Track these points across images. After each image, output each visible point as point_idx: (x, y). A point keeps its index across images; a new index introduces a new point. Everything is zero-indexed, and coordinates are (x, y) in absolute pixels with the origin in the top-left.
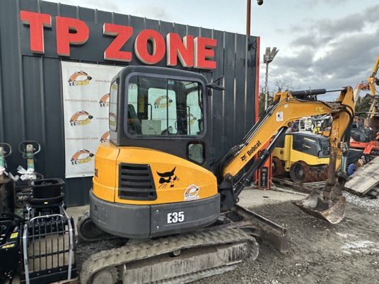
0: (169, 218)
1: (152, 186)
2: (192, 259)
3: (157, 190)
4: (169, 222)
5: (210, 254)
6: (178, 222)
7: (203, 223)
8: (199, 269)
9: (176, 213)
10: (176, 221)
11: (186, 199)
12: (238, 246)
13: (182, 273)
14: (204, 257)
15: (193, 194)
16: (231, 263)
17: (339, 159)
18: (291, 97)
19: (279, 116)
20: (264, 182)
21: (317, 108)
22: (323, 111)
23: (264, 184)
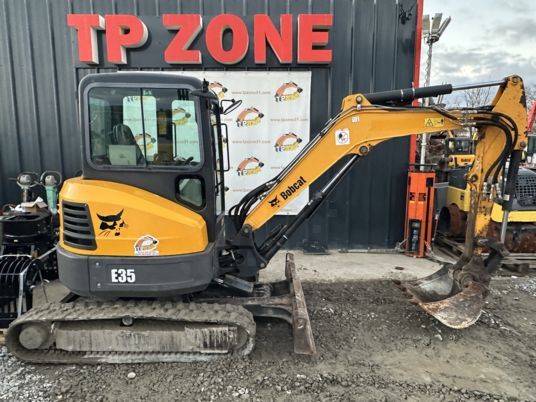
0: (114, 276)
1: (91, 232)
2: (146, 333)
3: (97, 238)
4: (114, 280)
5: (174, 332)
6: (127, 282)
7: (165, 289)
8: (158, 349)
9: (124, 271)
10: (124, 280)
11: (136, 253)
12: (220, 329)
13: (133, 349)
14: (165, 334)
15: (147, 247)
16: (208, 352)
17: (486, 215)
18: (367, 103)
19: (341, 136)
20: (414, 245)
21: (426, 120)
22: (440, 125)
23: (413, 248)
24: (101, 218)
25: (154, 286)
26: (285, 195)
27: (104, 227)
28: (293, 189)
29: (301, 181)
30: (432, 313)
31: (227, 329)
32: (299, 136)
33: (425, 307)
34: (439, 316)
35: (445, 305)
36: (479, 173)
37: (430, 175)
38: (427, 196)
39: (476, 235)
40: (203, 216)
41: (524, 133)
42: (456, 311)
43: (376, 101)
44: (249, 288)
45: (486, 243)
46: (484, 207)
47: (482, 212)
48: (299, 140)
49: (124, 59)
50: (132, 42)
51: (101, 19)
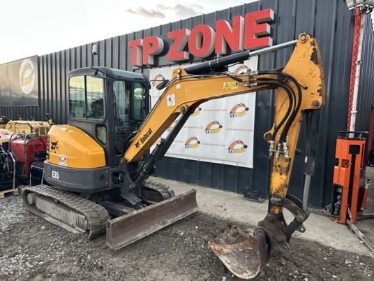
0: (53, 174)
2: (60, 209)
3: (50, 153)
4: (53, 177)
5: (67, 212)
8: (62, 219)
9: (56, 172)
10: (56, 178)
11: (59, 163)
14: (64, 212)
17: (281, 174)
18: (185, 74)
19: (170, 99)
20: (336, 210)
21: (225, 84)
22: (235, 87)
23: (335, 213)
24: (52, 143)
26: (142, 141)
27: (52, 148)
28: (146, 136)
29: (150, 131)
30: (218, 255)
31: (84, 217)
32: (247, 106)
33: (212, 247)
34: (224, 259)
35: (227, 250)
36: (272, 132)
37: (355, 143)
38: (350, 164)
39: (272, 193)
40: (105, 150)
41: (318, 91)
42: (237, 260)
43: (190, 72)
44: (134, 201)
45: (279, 202)
46: (279, 166)
47: (277, 171)
48: (247, 109)
49: (151, 61)
50: (153, 51)
51: (142, 41)
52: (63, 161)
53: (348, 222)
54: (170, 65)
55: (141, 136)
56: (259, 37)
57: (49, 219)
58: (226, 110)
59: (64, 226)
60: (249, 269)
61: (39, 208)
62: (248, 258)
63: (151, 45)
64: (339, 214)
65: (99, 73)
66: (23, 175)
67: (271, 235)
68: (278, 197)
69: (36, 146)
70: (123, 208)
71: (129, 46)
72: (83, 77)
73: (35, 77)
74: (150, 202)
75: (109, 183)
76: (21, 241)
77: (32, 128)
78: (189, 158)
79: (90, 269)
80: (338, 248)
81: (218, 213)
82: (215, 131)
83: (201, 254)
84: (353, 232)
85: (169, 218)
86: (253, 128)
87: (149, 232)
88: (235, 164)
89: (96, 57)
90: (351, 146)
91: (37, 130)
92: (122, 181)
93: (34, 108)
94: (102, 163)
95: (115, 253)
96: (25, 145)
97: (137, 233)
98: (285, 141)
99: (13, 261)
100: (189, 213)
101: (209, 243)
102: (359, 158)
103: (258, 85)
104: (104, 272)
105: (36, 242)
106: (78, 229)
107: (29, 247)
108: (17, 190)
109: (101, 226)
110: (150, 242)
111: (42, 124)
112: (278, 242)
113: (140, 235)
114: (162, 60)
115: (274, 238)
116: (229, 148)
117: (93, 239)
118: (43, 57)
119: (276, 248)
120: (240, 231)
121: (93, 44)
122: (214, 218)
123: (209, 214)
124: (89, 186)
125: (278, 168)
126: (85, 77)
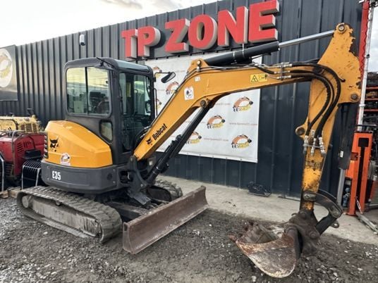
0: (53, 174)
1: (47, 148)
2: (62, 212)
3: (49, 152)
4: (53, 177)
5: (73, 215)
6: (58, 179)
8: (66, 223)
9: (57, 172)
11: (61, 163)
12: (91, 219)
13: (57, 220)
14: (69, 215)
17: (314, 170)
18: (205, 65)
19: (188, 92)
20: (345, 202)
21: (252, 76)
22: (264, 80)
23: (344, 205)
24: (51, 141)
25: (68, 184)
26: (155, 137)
27: (52, 146)
28: (159, 132)
29: (164, 127)
30: (247, 254)
31: (94, 220)
33: (241, 246)
34: (254, 258)
35: (258, 249)
36: (305, 126)
37: (364, 136)
38: (359, 156)
39: (305, 189)
40: (111, 147)
41: (357, 84)
42: (269, 258)
43: (212, 63)
44: (144, 201)
45: (312, 198)
46: (313, 161)
47: (310, 166)
48: (251, 103)
49: (147, 53)
50: (150, 42)
51: (136, 31)
52: (65, 160)
53: (357, 213)
54: (168, 58)
55: (154, 131)
56: (264, 29)
57: (50, 223)
58: (229, 104)
59: (69, 230)
60: (283, 267)
61: (37, 212)
62: (281, 257)
63: (147, 35)
64: (347, 206)
65: (105, 64)
66: (11, 176)
67: (303, 231)
68: (311, 193)
69: (25, 144)
70: (133, 209)
71: (122, 36)
72: (84, 69)
73: (12, 69)
74: (160, 201)
75: (116, 183)
76: (25, 250)
77: (17, 125)
78: (190, 154)
79: (111, 277)
80: (355, 240)
81: (228, 210)
82: (217, 126)
83: (223, 253)
84: (364, 223)
85: (182, 217)
86: (258, 123)
87: (165, 233)
88: (238, 159)
89: (83, 48)
90: (360, 139)
91: (23, 127)
92: (132, 180)
93: (13, 103)
94: (108, 161)
95: (133, 257)
96: (13, 143)
97: (153, 235)
98: (321, 136)
99: (21, 273)
100: (200, 211)
101: (237, 242)
102: (368, 150)
103: (292, 77)
104: (127, 279)
105: (42, 249)
106: (87, 232)
107: (35, 256)
108: (6, 192)
109: (114, 228)
110: (167, 244)
111: (28, 120)
112: (312, 239)
113: (157, 237)
114: (158, 52)
115: (307, 235)
116: (233, 143)
117: (104, 243)
118: (21, 47)
119: (309, 245)
120: (262, 228)
121: (80, 34)
122: (226, 215)
123: (219, 210)
124: (96, 187)
125: (311, 164)
126: (86, 68)
